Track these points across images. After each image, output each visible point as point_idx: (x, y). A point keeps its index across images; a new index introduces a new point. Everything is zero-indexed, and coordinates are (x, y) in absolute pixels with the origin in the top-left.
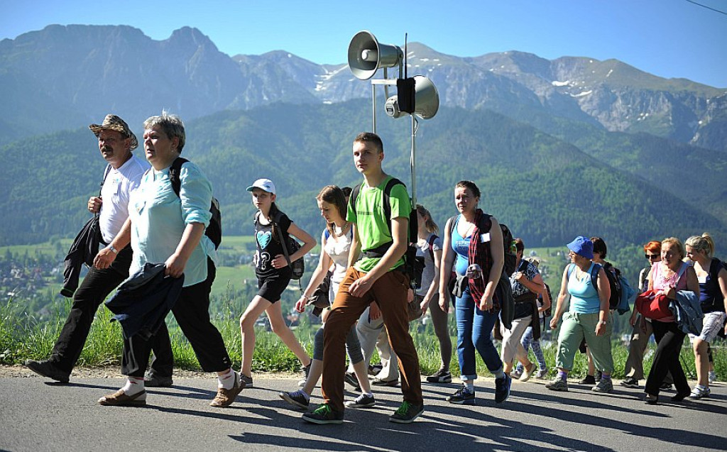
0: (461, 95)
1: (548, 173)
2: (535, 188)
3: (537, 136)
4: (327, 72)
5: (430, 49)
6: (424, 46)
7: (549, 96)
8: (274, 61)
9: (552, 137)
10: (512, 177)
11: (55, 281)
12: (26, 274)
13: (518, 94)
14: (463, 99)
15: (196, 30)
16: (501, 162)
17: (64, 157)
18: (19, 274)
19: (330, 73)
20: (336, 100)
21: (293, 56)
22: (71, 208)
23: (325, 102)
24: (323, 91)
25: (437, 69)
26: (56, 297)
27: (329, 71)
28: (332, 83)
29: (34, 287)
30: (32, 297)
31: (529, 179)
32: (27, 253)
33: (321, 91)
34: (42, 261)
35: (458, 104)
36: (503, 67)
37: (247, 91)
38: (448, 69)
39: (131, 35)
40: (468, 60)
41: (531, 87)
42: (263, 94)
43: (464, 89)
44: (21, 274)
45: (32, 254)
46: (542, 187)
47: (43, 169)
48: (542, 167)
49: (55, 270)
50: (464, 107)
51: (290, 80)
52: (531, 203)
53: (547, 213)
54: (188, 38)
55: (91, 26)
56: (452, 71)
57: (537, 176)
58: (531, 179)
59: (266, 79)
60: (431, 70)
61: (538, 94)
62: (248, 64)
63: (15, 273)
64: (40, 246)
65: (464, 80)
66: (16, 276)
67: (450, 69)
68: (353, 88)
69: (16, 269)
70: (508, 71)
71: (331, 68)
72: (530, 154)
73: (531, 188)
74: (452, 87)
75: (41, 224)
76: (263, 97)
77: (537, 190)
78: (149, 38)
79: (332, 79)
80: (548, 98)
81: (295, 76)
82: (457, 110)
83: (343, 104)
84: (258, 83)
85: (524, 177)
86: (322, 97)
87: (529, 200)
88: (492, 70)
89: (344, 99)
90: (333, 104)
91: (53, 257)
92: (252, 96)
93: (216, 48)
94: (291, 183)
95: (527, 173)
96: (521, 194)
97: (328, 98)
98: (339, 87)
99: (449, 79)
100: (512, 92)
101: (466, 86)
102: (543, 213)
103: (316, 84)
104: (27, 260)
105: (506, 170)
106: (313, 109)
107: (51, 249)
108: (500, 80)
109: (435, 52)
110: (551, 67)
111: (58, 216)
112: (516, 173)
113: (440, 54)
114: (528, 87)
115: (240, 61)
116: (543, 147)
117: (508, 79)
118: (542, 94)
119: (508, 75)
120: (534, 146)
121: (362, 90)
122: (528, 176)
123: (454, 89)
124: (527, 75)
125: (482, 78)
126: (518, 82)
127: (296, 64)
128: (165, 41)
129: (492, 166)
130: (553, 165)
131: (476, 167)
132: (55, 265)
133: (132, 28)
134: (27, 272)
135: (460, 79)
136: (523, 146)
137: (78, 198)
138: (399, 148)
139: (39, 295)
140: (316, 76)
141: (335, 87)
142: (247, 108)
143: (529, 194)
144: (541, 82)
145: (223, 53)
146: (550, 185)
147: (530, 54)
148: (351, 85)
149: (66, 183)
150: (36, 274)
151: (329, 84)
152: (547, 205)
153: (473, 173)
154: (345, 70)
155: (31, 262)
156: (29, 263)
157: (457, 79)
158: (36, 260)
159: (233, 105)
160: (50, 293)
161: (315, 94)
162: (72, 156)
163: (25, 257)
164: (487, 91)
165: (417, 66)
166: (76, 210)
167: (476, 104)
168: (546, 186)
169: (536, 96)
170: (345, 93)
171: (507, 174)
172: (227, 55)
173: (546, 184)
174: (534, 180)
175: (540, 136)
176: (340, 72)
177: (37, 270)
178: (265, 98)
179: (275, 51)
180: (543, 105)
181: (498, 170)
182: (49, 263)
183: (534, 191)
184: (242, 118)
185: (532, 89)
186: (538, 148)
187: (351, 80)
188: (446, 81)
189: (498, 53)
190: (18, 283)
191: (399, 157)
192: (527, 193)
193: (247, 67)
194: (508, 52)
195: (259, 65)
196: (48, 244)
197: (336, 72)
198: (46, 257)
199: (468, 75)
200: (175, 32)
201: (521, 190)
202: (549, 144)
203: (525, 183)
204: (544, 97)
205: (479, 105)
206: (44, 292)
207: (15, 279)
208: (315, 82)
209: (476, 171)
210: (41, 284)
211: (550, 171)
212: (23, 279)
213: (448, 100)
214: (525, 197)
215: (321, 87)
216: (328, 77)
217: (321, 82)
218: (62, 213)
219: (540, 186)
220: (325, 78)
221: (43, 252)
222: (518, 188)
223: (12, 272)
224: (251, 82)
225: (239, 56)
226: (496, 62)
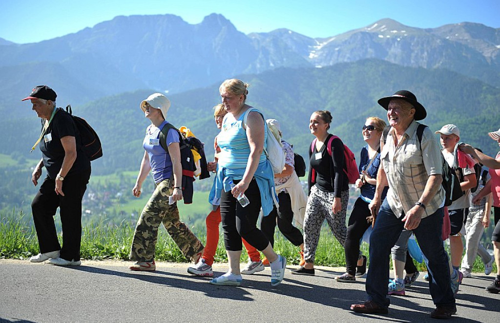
0: (423, 58)
1: (493, 117)
2: (483, 129)
3: (484, 88)
4: (318, 43)
5: (399, 23)
6: (394, 21)
7: (495, 57)
8: (278, 37)
9: (497, 89)
10: (464, 120)
11: (119, 202)
12: (98, 197)
13: (469, 56)
14: (425, 61)
15: (221, 16)
16: (455, 109)
17: (126, 112)
18: (93, 198)
19: (321, 44)
20: (325, 65)
21: (293, 32)
22: (131, 149)
23: (317, 67)
24: (316, 58)
25: (404, 38)
26: (119, 214)
27: (320, 43)
28: (322, 52)
29: (104, 207)
30: (102, 214)
31: (477, 122)
32: (99, 181)
33: (314, 58)
34: (110, 187)
35: (420, 65)
36: (457, 35)
37: (258, 61)
38: (412, 38)
39: (174, 20)
40: (429, 30)
41: (480, 50)
42: (270, 61)
43: (426, 53)
44: (95, 197)
45: (103, 183)
46: (489, 129)
47: (112, 121)
48: (489, 112)
49: (119, 194)
50: (425, 67)
51: (290, 51)
52: (479, 141)
53: (492, 149)
54: (216, 22)
55: (146, 16)
56: (416, 39)
57: (484, 120)
58: (479, 122)
59: (272, 50)
60: (399, 39)
61: (486, 56)
62: (259, 39)
63: (91, 196)
64: (109, 177)
65: (425, 46)
66: (92, 199)
67: (414, 38)
68: (338, 56)
69: (92, 193)
70: (461, 38)
71: (321, 40)
72: (479, 103)
73: (479, 129)
74: (416, 52)
75: (110, 160)
76: (269, 64)
77: (484, 131)
78: (186, 23)
79: (322, 49)
80: (494, 58)
81: (294, 47)
82: (420, 69)
83: (331, 68)
84: (266, 53)
85: (474, 121)
86: (315, 63)
87: (478, 138)
88: (448, 38)
89: (331, 64)
90: (322, 68)
91: (118, 184)
92: (261, 63)
93: (235, 29)
94: (290, 128)
95: (476, 117)
96: (471, 134)
97: (319, 63)
98: (327, 55)
99: (413, 46)
100: (464, 54)
101: (427, 51)
102: (489, 149)
103: (310, 52)
104: (99, 188)
105: (459, 115)
106: (307, 71)
107: (116, 179)
108: (455, 45)
109: (402, 25)
110: (496, 33)
111: (121, 155)
112: (467, 118)
113: (407, 27)
114: (478, 50)
115: (253, 37)
116: (490, 97)
117: (461, 44)
118: (489, 55)
119: (461, 41)
120: (482, 96)
121: (345, 56)
122: (477, 120)
123: (417, 54)
124: (477, 40)
125: (440, 44)
126: (470, 46)
127: (295, 39)
128: (198, 25)
129: (447, 113)
130: (497, 111)
131: (435, 114)
132: (119, 191)
133: (174, 16)
134: (100, 195)
135: (422, 45)
136: (473, 96)
137: (136, 141)
138: (374, 100)
139: (107, 212)
140: (310, 47)
141: (325, 55)
142: (258, 72)
143: (478, 134)
144: (488, 46)
145: (240, 33)
146: (495, 127)
147: (479, 24)
148: (337, 53)
149: (128, 130)
150: (106, 197)
151: (320, 53)
152: (492, 143)
153: (432, 118)
154: (332, 41)
155: (102, 188)
156: (101, 189)
157: (420, 46)
158: (106, 186)
159: (248, 70)
160: (115, 211)
161: (309, 61)
162: (131, 111)
163: (98, 184)
164: (444, 54)
165: (388, 36)
166: (134, 150)
167: (435, 64)
168: (492, 128)
169: (484, 57)
170: (333, 59)
171: (460, 118)
172: (243, 34)
173: (492, 126)
174: (482, 123)
175: (487, 88)
176: (328, 44)
177: (106, 194)
178: (272, 65)
179: (279, 30)
180: (490, 64)
181: (452, 116)
182: (115, 189)
183: (482, 131)
184: (254, 80)
185: (481, 52)
186: (485, 98)
187: (337, 49)
188: (411, 48)
189: (453, 24)
190: (93, 204)
191: (374, 107)
192: (476, 134)
193: (258, 41)
194: (461, 23)
195: (268, 40)
196: (114, 175)
197: (325, 43)
198: (112, 185)
199: (428, 41)
200: (206, 18)
201: (471, 131)
202: (495, 94)
203: (475, 125)
204: (491, 58)
205: (437, 65)
206: (110, 210)
207: (91, 201)
208: (309, 51)
209: (434, 117)
210: (109, 204)
211: (495, 116)
212: (97, 201)
213: (412, 61)
214: (475, 137)
215: (313, 55)
216: (319, 48)
217: (314, 52)
218: (124, 153)
219: (487, 128)
220: (317, 48)
221: (111, 181)
222: (469, 130)
223: (89, 195)
224: (261, 53)
225: (252, 34)
226: (451, 31)
